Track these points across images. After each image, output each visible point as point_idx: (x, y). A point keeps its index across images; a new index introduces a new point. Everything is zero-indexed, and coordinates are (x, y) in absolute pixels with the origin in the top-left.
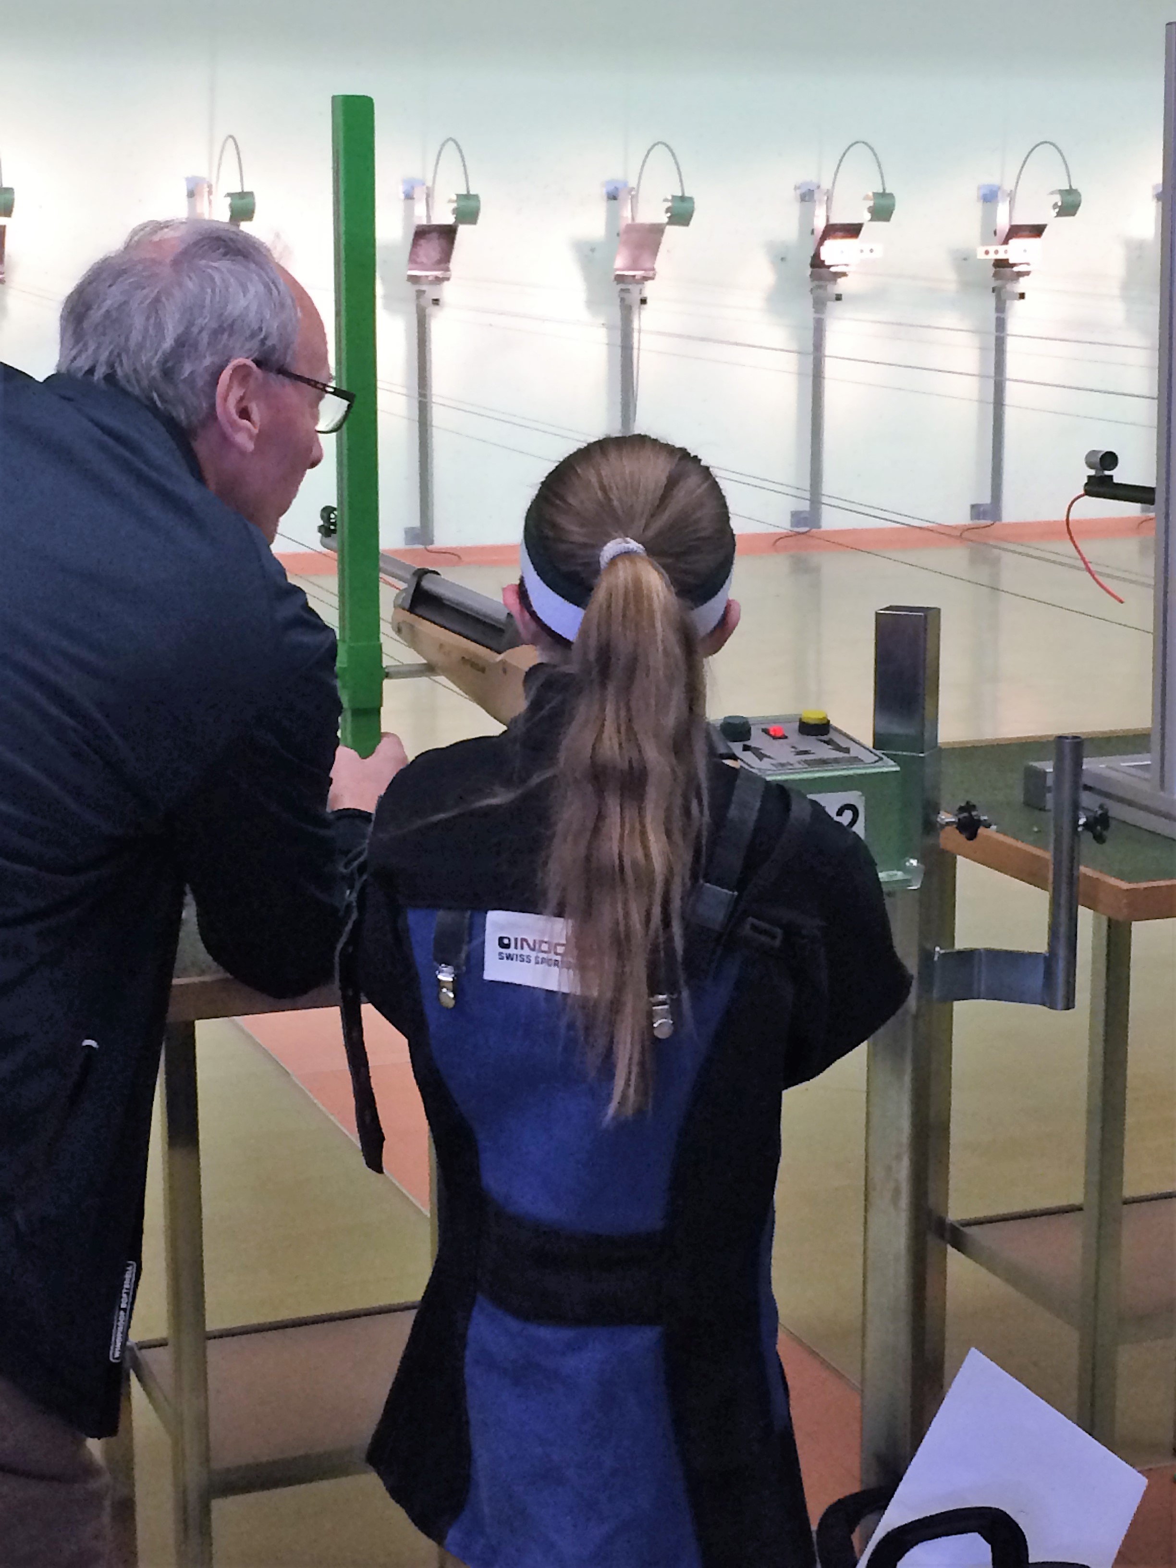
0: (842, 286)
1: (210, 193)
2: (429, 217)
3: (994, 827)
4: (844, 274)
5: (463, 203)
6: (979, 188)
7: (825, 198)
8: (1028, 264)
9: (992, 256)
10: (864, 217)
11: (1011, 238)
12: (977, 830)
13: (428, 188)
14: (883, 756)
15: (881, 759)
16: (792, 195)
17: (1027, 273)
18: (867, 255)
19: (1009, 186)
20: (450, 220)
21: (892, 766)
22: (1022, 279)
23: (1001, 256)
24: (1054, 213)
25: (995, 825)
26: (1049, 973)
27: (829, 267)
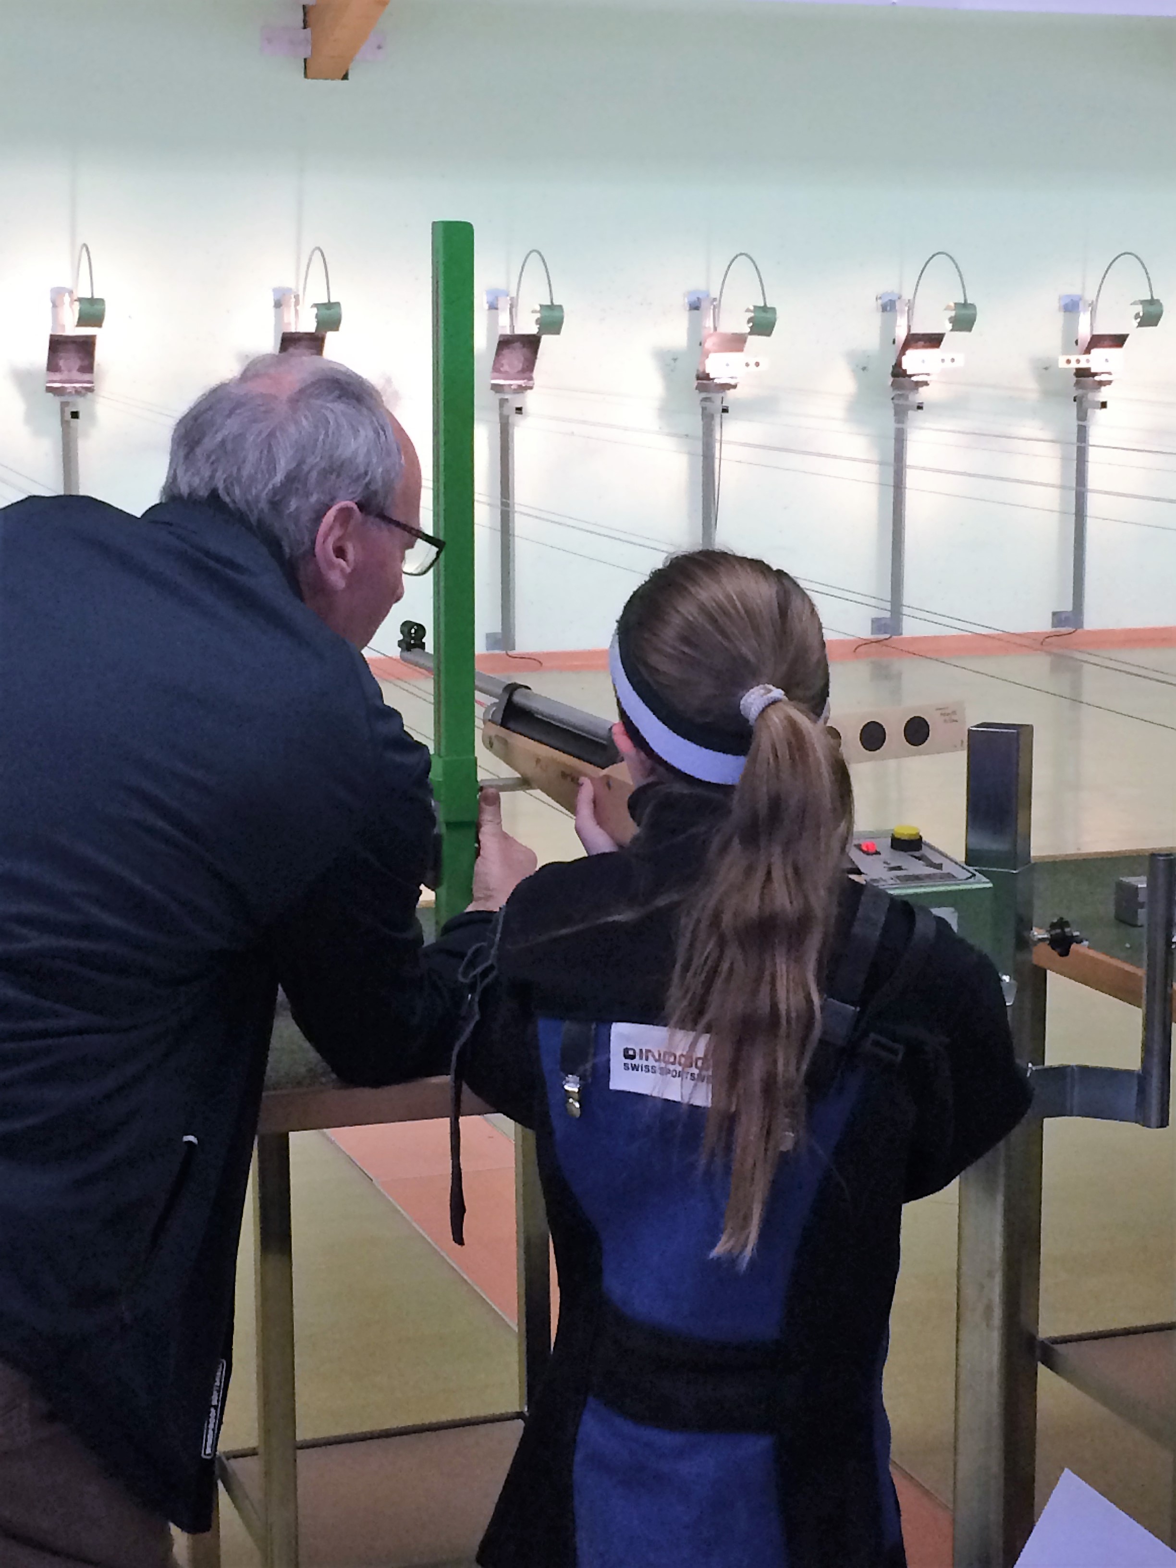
0: (923, 394)
1: (297, 303)
2: (512, 326)
3: (1086, 943)
4: (926, 383)
5: (547, 313)
6: (1060, 299)
7: (907, 308)
8: (1110, 373)
9: (1074, 365)
10: (945, 327)
11: (1093, 348)
12: (1070, 947)
13: (512, 299)
14: (977, 873)
15: (974, 875)
16: (873, 304)
17: (1109, 382)
18: (948, 364)
19: (1090, 296)
20: (533, 330)
21: (984, 883)
22: (1103, 388)
23: (1083, 365)
24: (1135, 323)
25: (1087, 940)
26: (1142, 1091)
27: (911, 376)
